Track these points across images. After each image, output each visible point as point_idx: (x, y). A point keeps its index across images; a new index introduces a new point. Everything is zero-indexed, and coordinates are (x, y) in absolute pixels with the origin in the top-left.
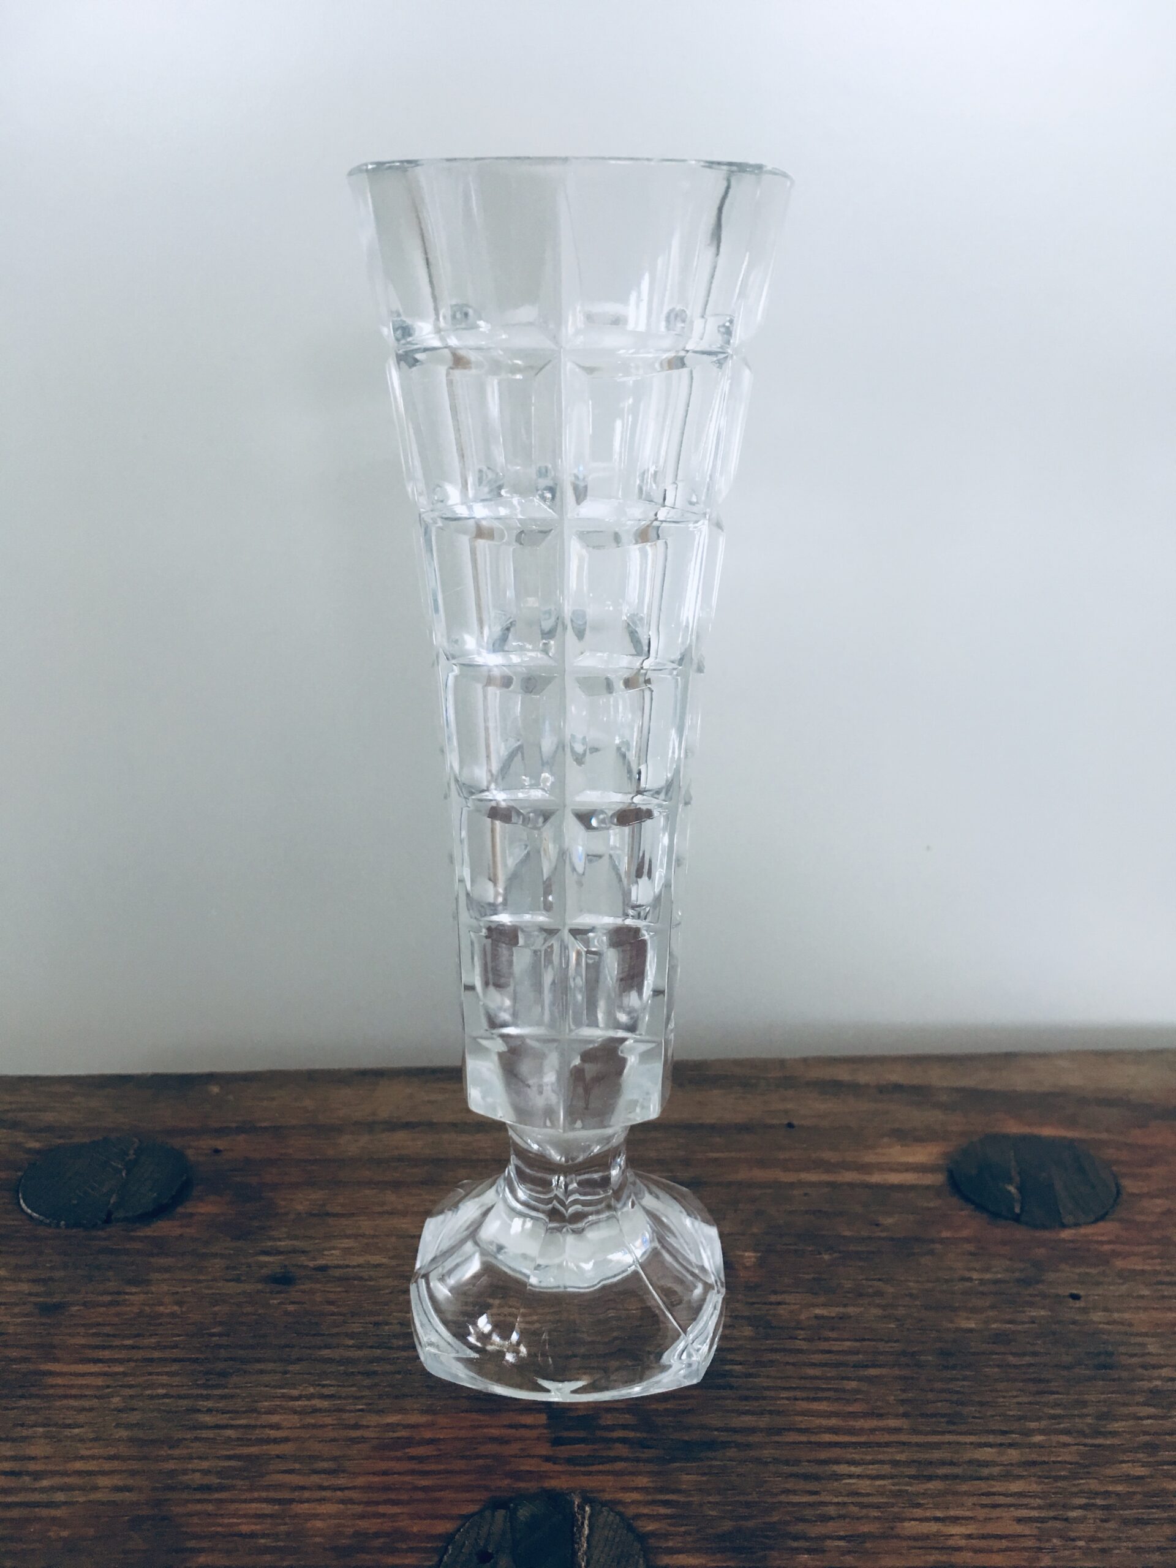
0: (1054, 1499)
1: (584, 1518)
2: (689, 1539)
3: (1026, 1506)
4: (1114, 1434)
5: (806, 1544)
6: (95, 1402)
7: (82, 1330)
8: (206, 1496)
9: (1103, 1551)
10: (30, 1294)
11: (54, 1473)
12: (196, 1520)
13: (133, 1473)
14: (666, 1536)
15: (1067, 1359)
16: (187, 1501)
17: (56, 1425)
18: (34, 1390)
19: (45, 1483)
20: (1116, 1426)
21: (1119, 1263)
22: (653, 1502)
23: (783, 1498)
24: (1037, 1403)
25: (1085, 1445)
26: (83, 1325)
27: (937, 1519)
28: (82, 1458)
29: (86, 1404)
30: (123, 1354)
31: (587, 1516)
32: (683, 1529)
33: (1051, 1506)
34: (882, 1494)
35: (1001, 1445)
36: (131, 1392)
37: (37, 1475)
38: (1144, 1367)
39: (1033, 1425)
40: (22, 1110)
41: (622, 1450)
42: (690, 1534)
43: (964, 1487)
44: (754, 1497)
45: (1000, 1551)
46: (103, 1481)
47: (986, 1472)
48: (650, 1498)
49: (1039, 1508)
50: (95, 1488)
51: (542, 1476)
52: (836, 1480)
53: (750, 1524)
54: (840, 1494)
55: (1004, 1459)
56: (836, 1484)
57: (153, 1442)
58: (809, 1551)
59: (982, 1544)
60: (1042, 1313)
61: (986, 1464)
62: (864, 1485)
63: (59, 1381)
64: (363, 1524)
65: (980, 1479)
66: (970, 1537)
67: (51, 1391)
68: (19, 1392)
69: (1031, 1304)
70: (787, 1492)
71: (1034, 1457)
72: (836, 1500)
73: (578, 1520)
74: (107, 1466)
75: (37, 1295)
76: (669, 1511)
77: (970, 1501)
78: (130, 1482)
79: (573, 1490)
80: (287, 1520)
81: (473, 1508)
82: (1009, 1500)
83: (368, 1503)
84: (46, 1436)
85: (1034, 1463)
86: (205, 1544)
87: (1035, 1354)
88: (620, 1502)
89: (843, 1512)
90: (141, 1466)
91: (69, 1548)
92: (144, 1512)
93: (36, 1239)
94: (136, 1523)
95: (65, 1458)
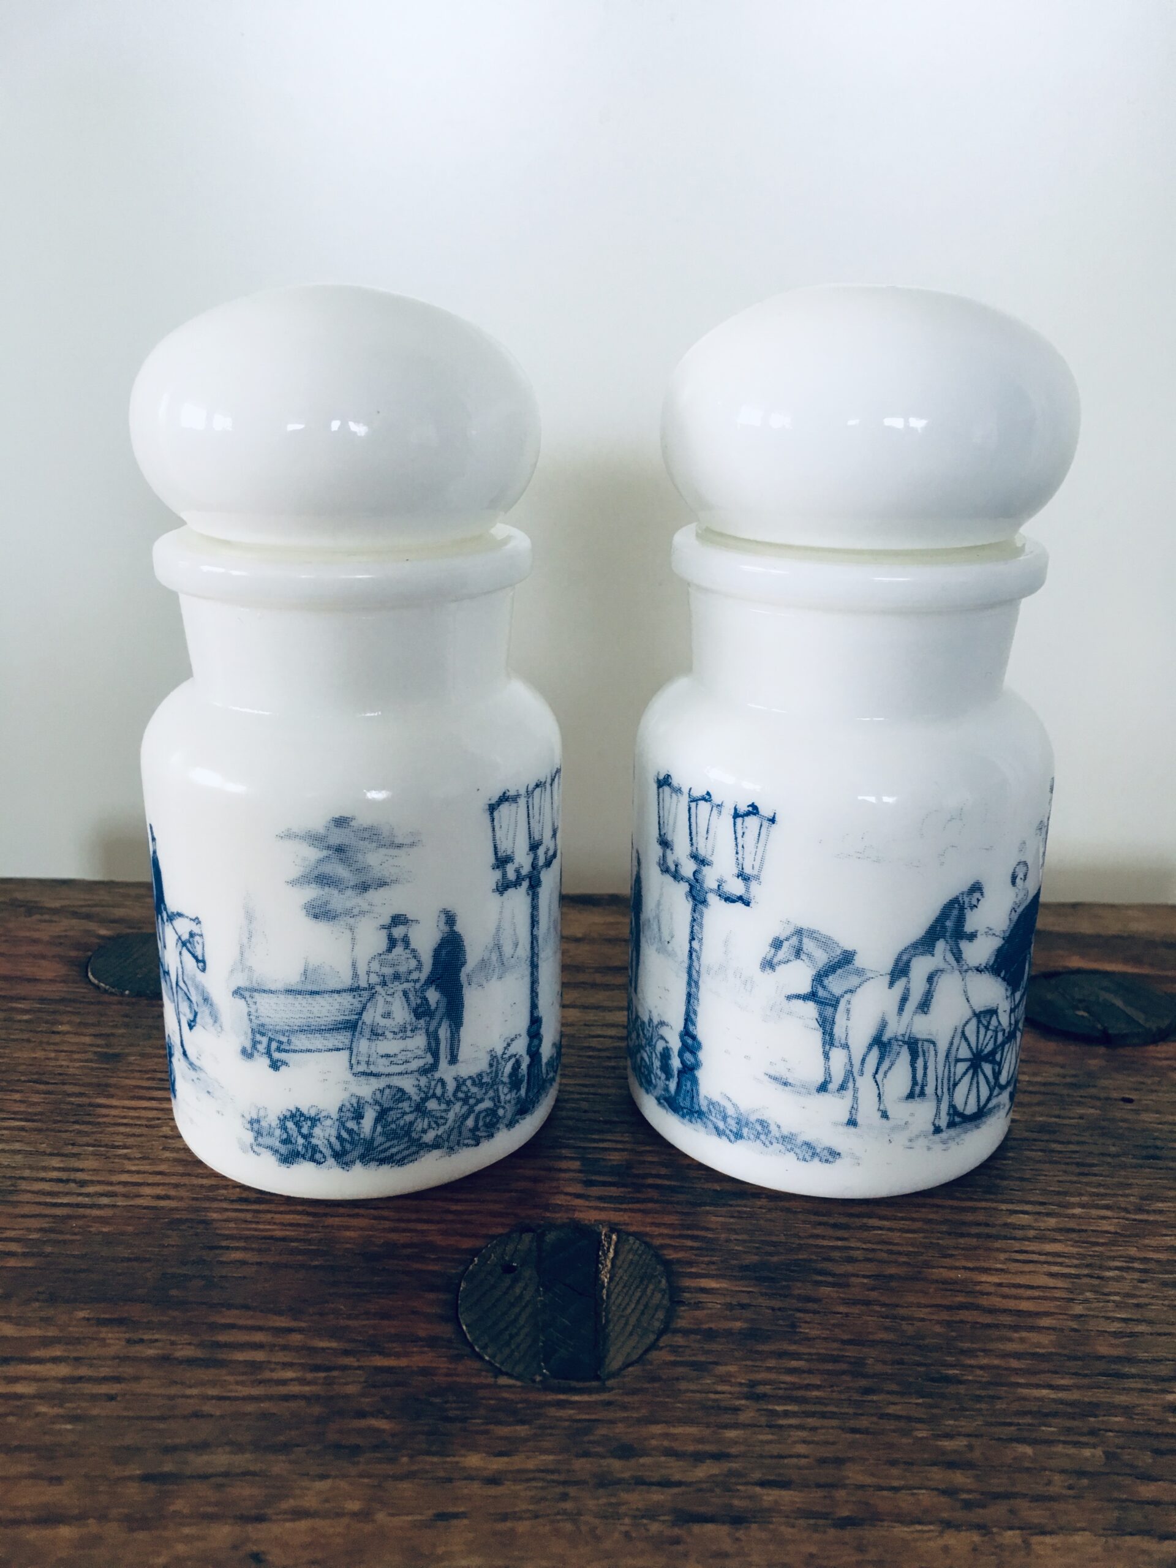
0: (1089, 1261)
1: (609, 1243)
2: (713, 1267)
3: (1061, 1264)
4: (1158, 1212)
5: (830, 1279)
6: (144, 1131)
7: (137, 1075)
8: (244, 1207)
9: (1138, 1306)
10: (91, 1045)
11: (99, 1182)
12: (232, 1225)
13: (176, 1186)
14: (690, 1263)
15: (1113, 1149)
16: (226, 1210)
17: (106, 1146)
18: (88, 1118)
19: (91, 1189)
20: (1160, 1205)
21: (1175, 1076)
22: (681, 1236)
23: (811, 1241)
24: (1080, 1183)
25: (1127, 1219)
26: (140, 1071)
27: (965, 1268)
28: (129, 1172)
29: (137, 1131)
31: (613, 1243)
32: (706, 1259)
33: (1088, 1266)
34: (912, 1245)
35: (1039, 1213)
39: (1072, 1200)
40: (96, 905)
41: (653, 1194)
42: (713, 1263)
43: (998, 1244)
44: (783, 1238)
45: (1029, 1298)
46: (147, 1190)
47: (1019, 1233)
48: (677, 1232)
49: (1076, 1266)
50: (138, 1196)
51: (574, 1209)
52: (866, 1230)
53: (775, 1259)
54: (869, 1242)
55: (1042, 1225)
56: (866, 1233)
58: (833, 1285)
59: (1014, 1291)
60: (1092, 1111)
61: (1023, 1228)
62: (895, 1236)
63: (113, 1112)
64: (394, 1236)
65: (1015, 1239)
66: (1000, 1285)
67: (104, 1120)
68: (73, 1119)
69: (1079, 1104)
70: (817, 1236)
71: (1072, 1224)
72: (864, 1246)
73: (604, 1245)
74: (151, 1179)
75: (98, 1046)
76: (696, 1244)
77: (1002, 1256)
79: (601, 1222)
80: (320, 1229)
81: (500, 1230)
82: (1043, 1258)
83: (400, 1220)
84: (94, 1154)
85: (1073, 1230)
86: (238, 1244)
87: (1078, 1143)
88: (646, 1234)
89: (870, 1255)
90: (185, 1180)
91: (109, 1240)
92: (184, 1215)
93: (99, 1003)
94: (175, 1223)
95: (111, 1172)
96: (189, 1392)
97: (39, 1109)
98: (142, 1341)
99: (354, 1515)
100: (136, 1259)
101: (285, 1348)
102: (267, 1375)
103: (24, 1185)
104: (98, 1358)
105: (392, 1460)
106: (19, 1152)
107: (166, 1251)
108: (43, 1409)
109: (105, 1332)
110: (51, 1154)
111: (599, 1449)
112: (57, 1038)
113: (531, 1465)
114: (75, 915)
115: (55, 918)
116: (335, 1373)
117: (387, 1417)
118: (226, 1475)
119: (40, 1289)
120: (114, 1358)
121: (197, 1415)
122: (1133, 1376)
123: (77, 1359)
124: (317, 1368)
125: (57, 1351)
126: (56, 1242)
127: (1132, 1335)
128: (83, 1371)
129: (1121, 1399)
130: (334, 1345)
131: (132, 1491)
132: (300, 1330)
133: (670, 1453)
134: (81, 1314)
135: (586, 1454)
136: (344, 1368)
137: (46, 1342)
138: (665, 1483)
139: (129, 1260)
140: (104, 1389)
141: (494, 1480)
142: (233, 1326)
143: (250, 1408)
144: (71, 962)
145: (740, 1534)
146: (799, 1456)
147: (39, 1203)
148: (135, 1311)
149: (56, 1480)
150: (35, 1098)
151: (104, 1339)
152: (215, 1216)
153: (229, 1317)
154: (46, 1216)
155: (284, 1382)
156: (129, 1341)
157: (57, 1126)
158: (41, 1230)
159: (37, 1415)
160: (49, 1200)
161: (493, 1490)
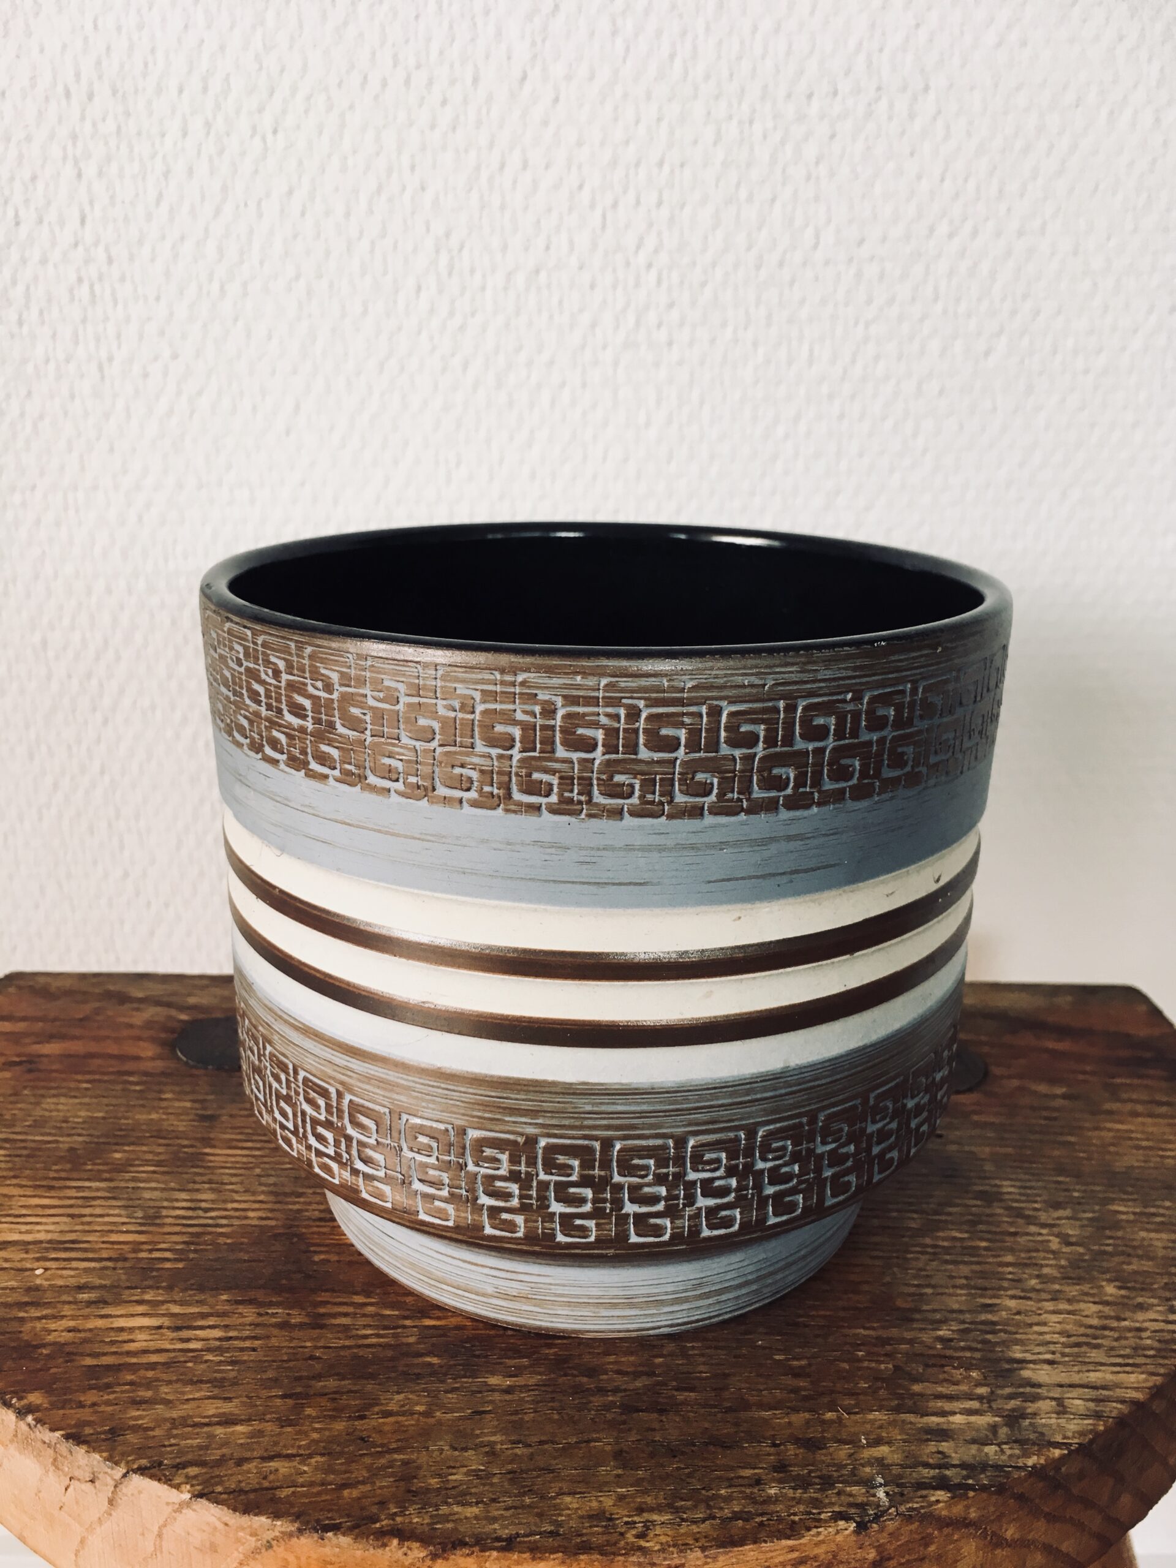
4: (950, 1214)
6: (243, 1171)
7: (230, 1131)
8: (323, 1224)
9: (927, 1276)
10: (191, 1108)
11: (218, 1209)
13: (272, 1210)
17: (217, 1183)
18: (200, 1163)
19: (213, 1214)
20: (951, 1209)
21: (976, 1118)
25: (927, 1219)
26: (231, 1128)
28: (237, 1201)
29: (237, 1172)
30: (258, 1145)
36: (267, 1166)
37: (206, 1210)
38: (980, 1178)
40: (172, 995)
46: (251, 1214)
50: (246, 1218)
57: (286, 1194)
63: (217, 1158)
67: (212, 1164)
68: (190, 1164)
74: (254, 1206)
75: (196, 1109)
78: (269, 1215)
84: (211, 1189)
86: (323, 1249)
90: (277, 1206)
91: (232, 1248)
92: (281, 1231)
93: (192, 1076)
94: (276, 1237)
95: (225, 1201)
96: (303, 1344)
97: (162, 1157)
98: (267, 1313)
99: (420, 1413)
100: (254, 1261)
101: (364, 1315)
102: (354, 1332)
103: (164, 1212)
104: (240, 1325)
105: (442, 1382)
106: (155, 1189)
107: (274, 1255)
108: (210, 1357)
109: (241, 1309)
110: (179, 1190)
111: (575, 1372)
112: (164, 1104)
113: (532, 1382)
114: (158, 1003)
115: (142, 1006)
116: (399, 1330)
117: (435, 1356)
118: (335, 1393)
119: (192, 1281)
120: (250, 1325)
121: (312, 1358)
122: (918, 1320)
123: (226, 1326)
124: (385, 1328)
125: (211, 1321)
126: (195, 1251)
127: (922, 1295)
128: (231, 1334)
129: (908, 1335)
130: (397, 1313)
131: (278, 1402)
132: (371, 1304)
133: (619, 1372)
134: (224, 1297)
135: (566, 1375)
136: (404, 1327)
137: (204, 1316)
138: (616, 1390)
139: (249, 1261)
140: (248, 1344)
141: (509, 1390)
142: (327, 1303)
143: (346, 1353)
144: (163, 1043)
145: (664, 1418)
146: (701, 1372)
147: (178, 1225)
148: (260, 1295)
149: (229, 1399)
150: (161, 1149)
151: (240, 1313)
152: (304, 1230)
153: (324, 1296)
154: (184, 1233)
155: (366, 1337)
156: (260, 1315)
157: (180, 1170)
158: (184, 1243)
159: (206, 1361)
160: (185, 1222)
161: (508, 1397)
